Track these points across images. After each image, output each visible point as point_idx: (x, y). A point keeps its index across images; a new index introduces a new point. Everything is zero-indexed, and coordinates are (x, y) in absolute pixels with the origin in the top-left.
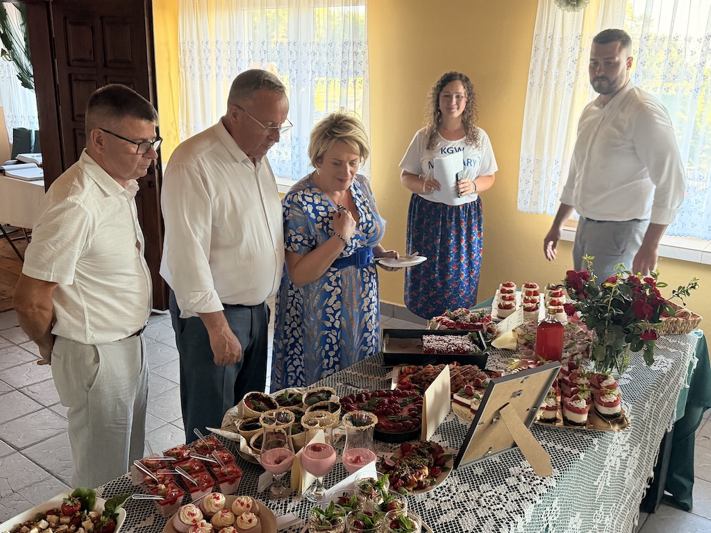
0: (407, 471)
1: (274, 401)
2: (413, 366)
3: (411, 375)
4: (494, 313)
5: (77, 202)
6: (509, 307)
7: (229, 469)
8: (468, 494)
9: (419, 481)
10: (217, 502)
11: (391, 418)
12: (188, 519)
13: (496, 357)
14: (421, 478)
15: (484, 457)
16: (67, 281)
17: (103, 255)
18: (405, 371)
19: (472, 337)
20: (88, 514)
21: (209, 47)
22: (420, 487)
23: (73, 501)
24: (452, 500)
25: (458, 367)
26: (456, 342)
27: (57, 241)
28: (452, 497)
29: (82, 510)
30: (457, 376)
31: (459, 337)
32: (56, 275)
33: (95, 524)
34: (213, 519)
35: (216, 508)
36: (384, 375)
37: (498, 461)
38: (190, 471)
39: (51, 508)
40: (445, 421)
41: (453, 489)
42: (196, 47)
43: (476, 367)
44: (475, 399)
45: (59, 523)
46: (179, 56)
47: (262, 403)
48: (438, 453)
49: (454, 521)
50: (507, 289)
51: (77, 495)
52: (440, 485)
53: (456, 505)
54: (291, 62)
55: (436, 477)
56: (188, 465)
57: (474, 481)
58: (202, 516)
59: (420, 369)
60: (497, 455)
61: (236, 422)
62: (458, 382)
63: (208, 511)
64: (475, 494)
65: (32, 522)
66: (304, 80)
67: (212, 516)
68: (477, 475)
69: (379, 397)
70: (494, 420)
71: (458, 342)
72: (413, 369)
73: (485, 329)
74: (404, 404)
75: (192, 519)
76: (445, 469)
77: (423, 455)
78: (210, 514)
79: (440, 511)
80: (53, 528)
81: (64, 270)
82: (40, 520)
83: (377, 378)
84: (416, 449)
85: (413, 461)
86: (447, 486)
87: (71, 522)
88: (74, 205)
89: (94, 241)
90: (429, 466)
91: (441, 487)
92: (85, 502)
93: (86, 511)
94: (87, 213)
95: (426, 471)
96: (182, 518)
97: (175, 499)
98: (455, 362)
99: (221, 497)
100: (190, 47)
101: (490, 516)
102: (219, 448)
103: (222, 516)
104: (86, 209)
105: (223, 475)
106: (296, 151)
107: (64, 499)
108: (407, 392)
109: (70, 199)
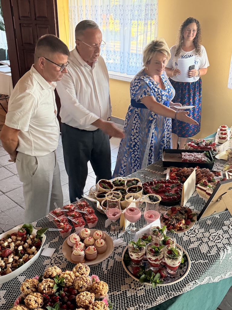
0: (174, 222)
1: (112, 184)
2: (177, 168)
3: (176, 172)
4: (217, 141)
5: (31, 93)
6: (224, 138)
7: (92, 217)
8: (204, 234)
9: (180, 227)
10: (87, 233)
11: (167, 194)
12: (73, 241)
13: (218, 164)
14: (181, 225)
15: (212, 215)
16: (25, 130)
17: (41, 117)
18: (173, 170)
19: (206, 154)
20: (29, 236)
21: (82, 9)
22: (181, 229)
23: (22, 230)
24: (196, 237)
25: (199, 169)
26: (198, 157)
27: (21, 111)
28: (196, 235)
29: (27, 234)
30: (199, 174)
31: (200, 153)
32: (20, 127)
33: (32, 241)
34: (85, 241)
35: (86, 236)
36: (163, 171)
37: (219, 217)
38: (74, 217)
39: (13, 232)
40: (192, 196)
41: (197, 231)
42: (76, 9)
43: (208, 170)
44: (208, 187)
45: (17, 240)
46: (69, 13)
47: (107, 185)
48: (190, 213)
49: (197, 247)
50: (224, 129)
51: (25, 227)
52: (190, 229)
53: (198, 239)
54: (120, 15)
55: (188, 225)
56: (73, 214)
57: (207, 227)
58: (80, 240)
59: (180, 170)
60: (218, 214)
61: (95, 194)
62: (199, 177)
63: (82, 237)
64: (208, 234)
65: (5, 239)
66: (127, 24)
67: (84, 239)
68: (208, 224)
69: (160, 183)
70: (219, 200)
71: (199, 156)
72: (177, 169)
73: (212, 150)
74: (173, 187)
75: (75, 241)
76: (193, 221)
77: (182, 214)
78: (84, 238)
79: (190, 242)
80: (14, 242)
81: (24, 124)
82: (8, 238)
83: (159, 173)
84: (179, 211)
85: (177, 217)
86: (194, 229)
87: (22, 239)
88: (29, 94)
89: (37, 111)
90: (185, 219)
91: (191, 230)
92: (28, 230)
93: (28, 235)
94: (35, 98)
95: (184, 222)
96: (71, 240)
97: (68, 230)
98: (198, 167)
99: (88, 231)
100: (74, 9)
101: (214, 246)
102: (87, 206)
103: (89, 240)
104: (35, 96)
105: (90, 219)
106: (122, 59)
107: (19, 229)
108: (174, 181)
109: (27, 91)
